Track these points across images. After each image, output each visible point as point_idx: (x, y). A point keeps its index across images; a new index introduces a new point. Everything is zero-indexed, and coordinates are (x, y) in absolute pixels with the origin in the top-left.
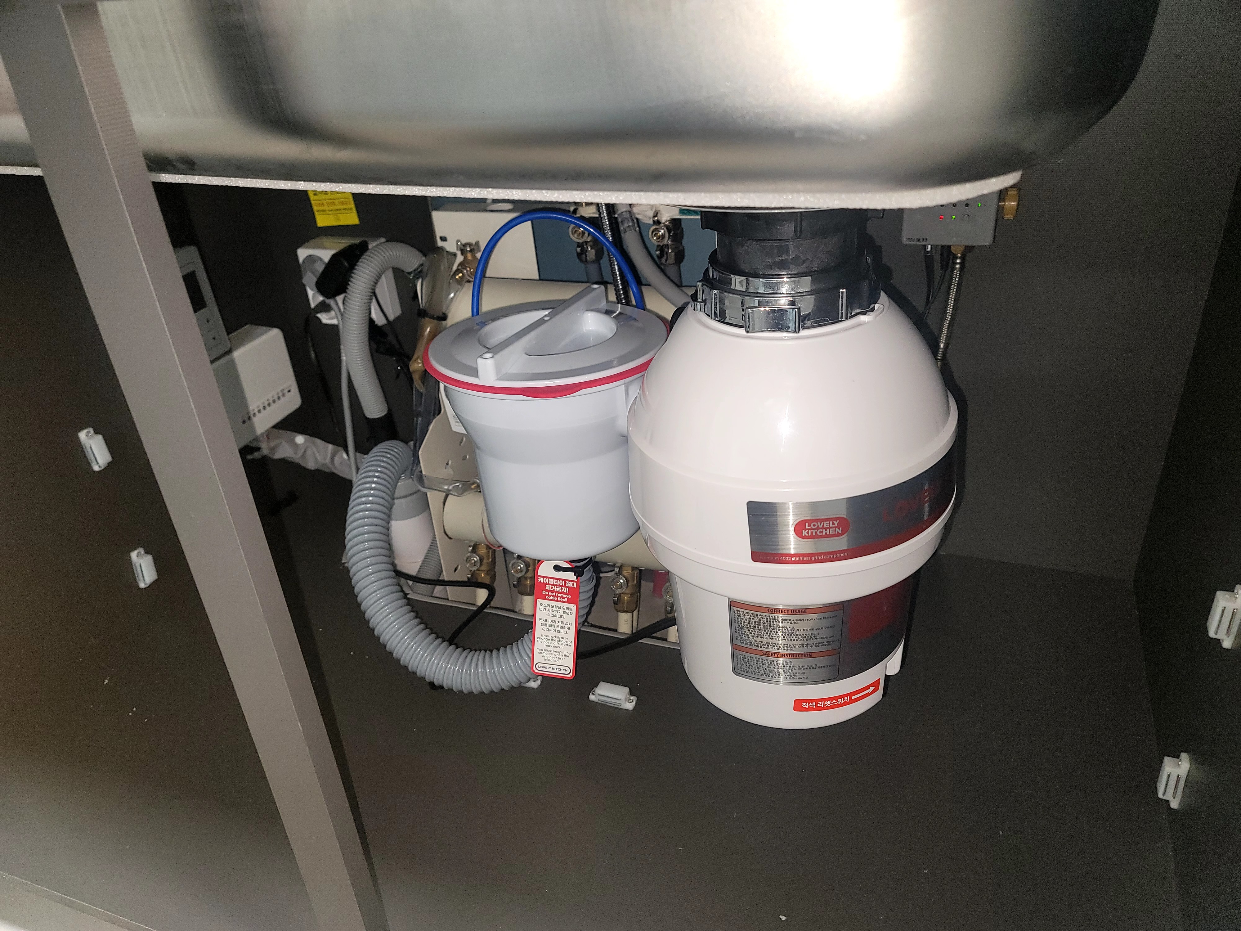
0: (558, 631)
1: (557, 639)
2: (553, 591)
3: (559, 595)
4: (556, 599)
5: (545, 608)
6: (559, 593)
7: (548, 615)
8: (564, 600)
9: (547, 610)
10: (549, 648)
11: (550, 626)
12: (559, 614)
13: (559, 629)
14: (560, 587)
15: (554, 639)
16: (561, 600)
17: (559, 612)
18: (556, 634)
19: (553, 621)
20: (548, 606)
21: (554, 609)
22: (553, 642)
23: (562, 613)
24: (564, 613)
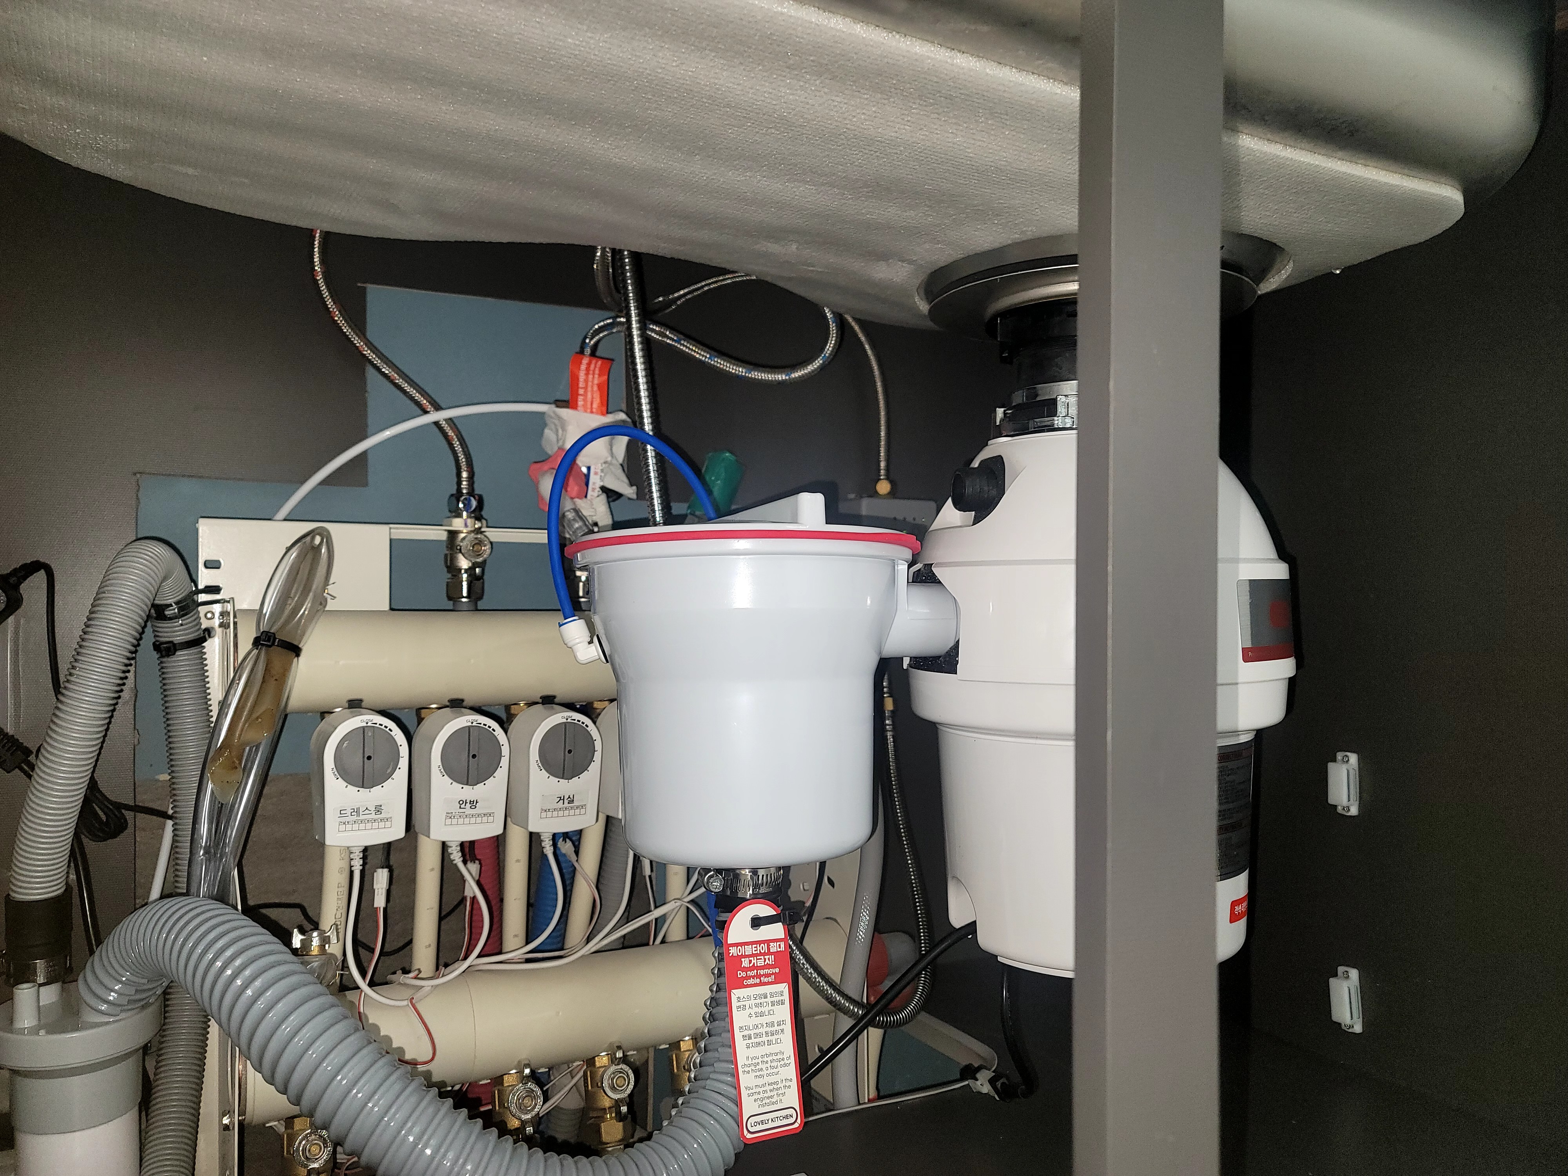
0: (770, 1043)
1: (769, 1059)
2: (754, 968)
3: (762, 972)
4: (758, 981)
5: (744, 1003)
6: (763, 968)
7: (750, 1016)
8: (770, 979)
9: (747, 1007)
10: (760, 1082)
11: (757, 1035)
12: (765, 1009)
13: (770, 1038)
14: (762, 957)
15: (765, 1059)
16: (766, 980)
17: (765, 1004)
18: (767, 1049)
19: (760, 1026)
20: (749, 998)
21: (758, 1001)
22: (764, 1066)
23: (770, 1004)
24: (773, 1005)
